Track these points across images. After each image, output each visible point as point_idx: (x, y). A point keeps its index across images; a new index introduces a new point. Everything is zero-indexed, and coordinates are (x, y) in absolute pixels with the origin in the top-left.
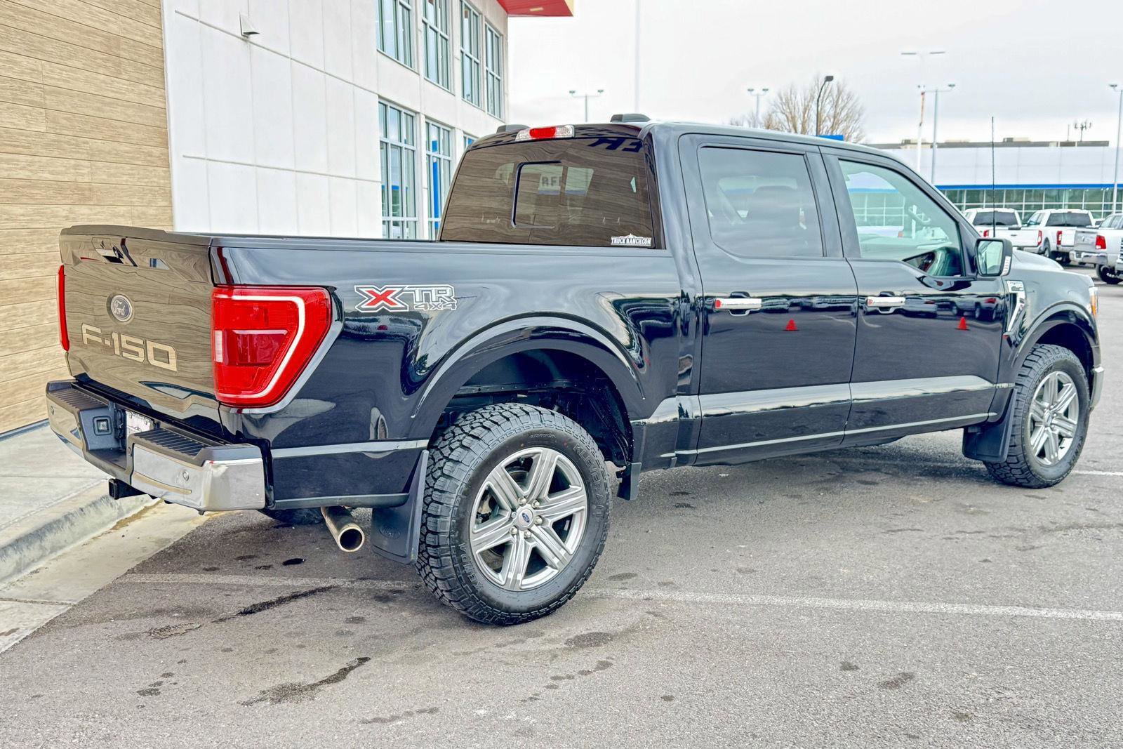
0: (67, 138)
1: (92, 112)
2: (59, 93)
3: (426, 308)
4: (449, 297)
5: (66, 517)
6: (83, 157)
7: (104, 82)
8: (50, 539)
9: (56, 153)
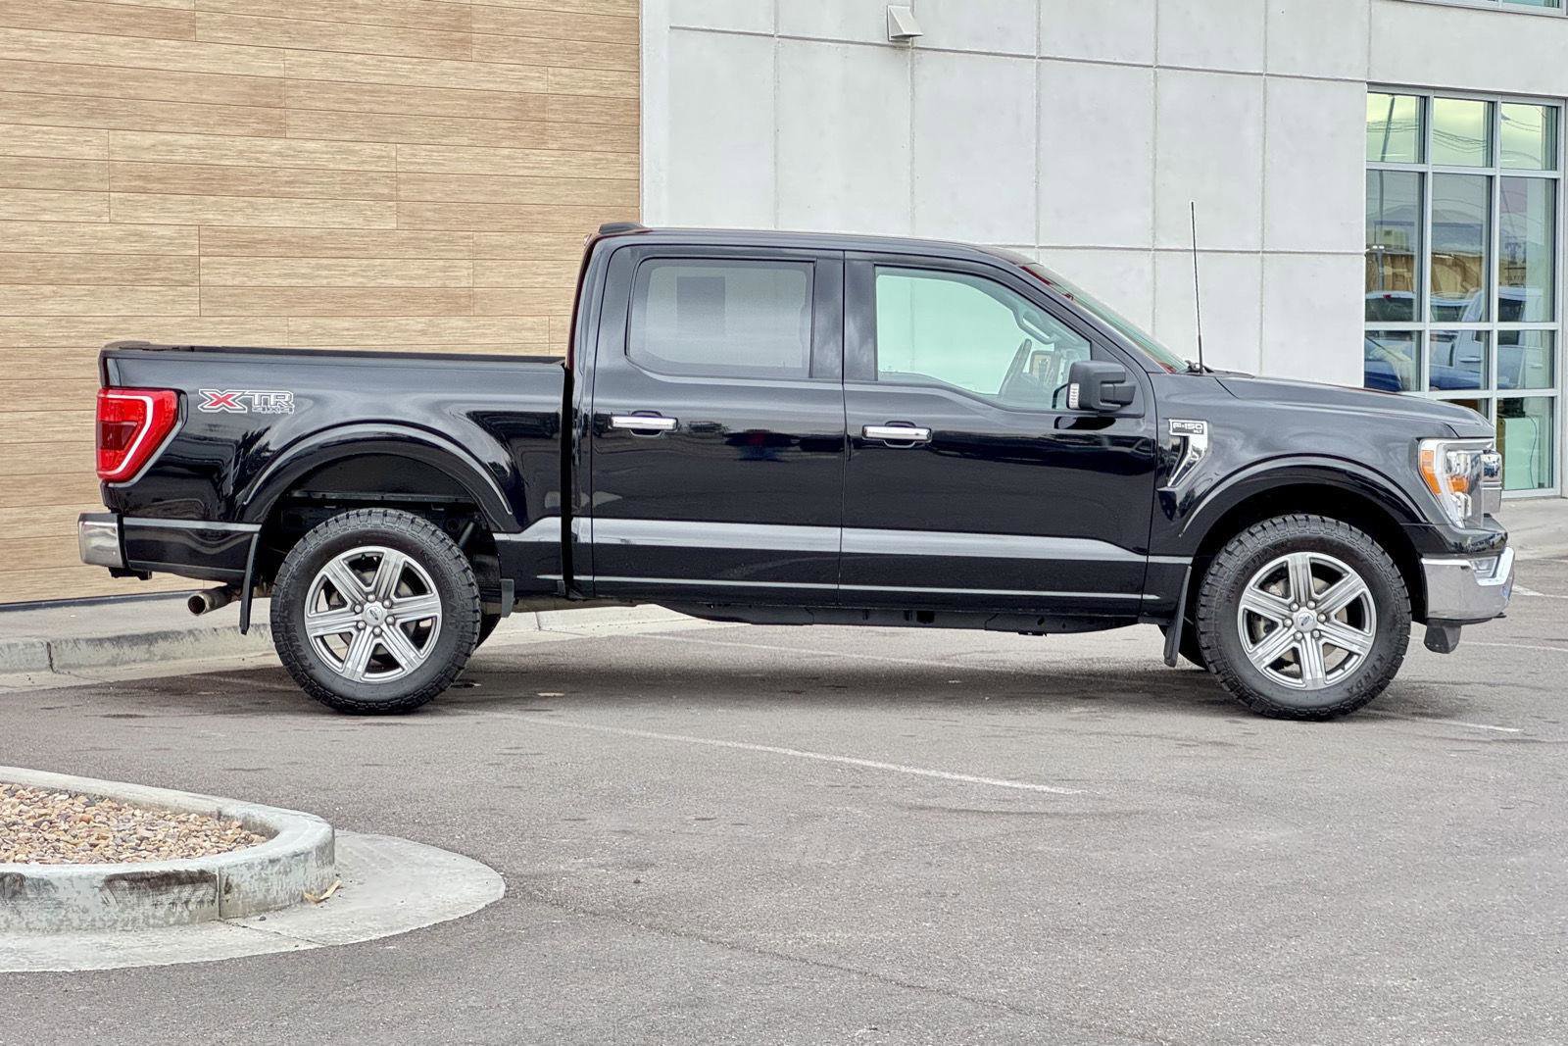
0: (432, 235)
1: (482, 198)
2: (424, 180)
3: (264, 410)
4: (287, 402)
5: (191, 632)
6: (460, 255)
7: (509, 157)
8: (161, 646)
9: (412, 253)
